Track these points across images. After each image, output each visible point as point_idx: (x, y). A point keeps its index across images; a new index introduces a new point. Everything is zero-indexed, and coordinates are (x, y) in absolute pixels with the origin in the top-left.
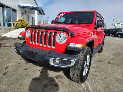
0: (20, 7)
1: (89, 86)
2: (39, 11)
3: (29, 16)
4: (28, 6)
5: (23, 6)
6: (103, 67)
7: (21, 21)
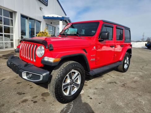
0: (45, 18)
1: (71, 108)
2: (66, 21)
3: (55, 28)
4: (53, 17)
5: (48, 17)
6: (110, 89)
7: (43, 33)
